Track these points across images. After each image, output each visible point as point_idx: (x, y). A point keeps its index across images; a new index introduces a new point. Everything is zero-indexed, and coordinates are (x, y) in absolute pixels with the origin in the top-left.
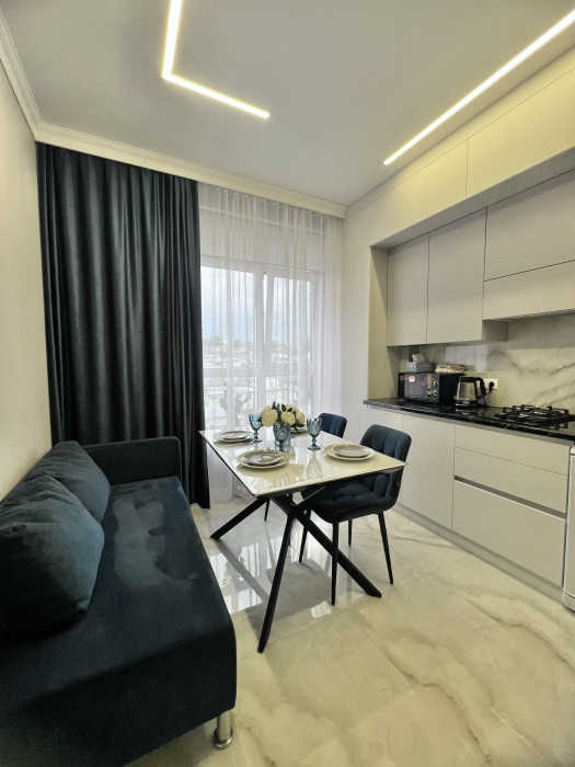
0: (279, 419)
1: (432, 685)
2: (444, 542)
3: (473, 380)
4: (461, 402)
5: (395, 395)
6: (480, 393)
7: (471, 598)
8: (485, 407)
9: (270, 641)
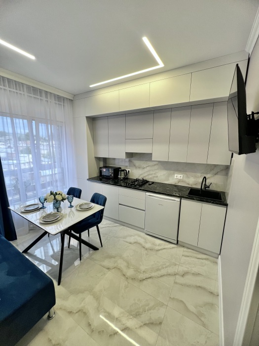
0: (55, 199)
1: (115, 268)
2: (117, 225)
3: (123, 170)
4: (120, 178)
5: (99, 175)
6: (126, 174)
7: (125, 240)
8: (127, 179)
9: (62, 280)
